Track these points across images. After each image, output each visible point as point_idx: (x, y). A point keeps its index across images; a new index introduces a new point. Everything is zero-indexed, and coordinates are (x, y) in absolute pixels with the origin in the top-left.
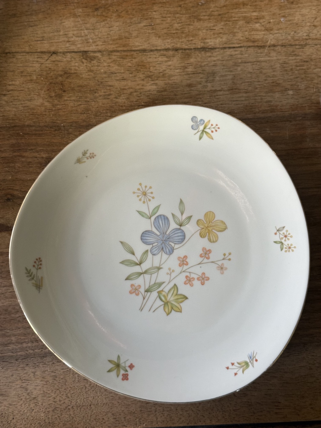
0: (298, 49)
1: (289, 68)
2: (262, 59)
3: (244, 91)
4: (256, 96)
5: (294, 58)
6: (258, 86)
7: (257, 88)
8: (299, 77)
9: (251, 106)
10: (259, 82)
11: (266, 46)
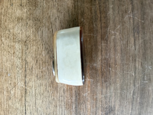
0: (28, 66)
1: (41, 74)
2: (34, 92)
3: (55, 108)
4: (59, 100)
5: (34, 70)
6: (52, 98)
7: (54, 99)
8: (48, 67)
9: (66, 105)
10: (49, 96)
11: (25, 88)
